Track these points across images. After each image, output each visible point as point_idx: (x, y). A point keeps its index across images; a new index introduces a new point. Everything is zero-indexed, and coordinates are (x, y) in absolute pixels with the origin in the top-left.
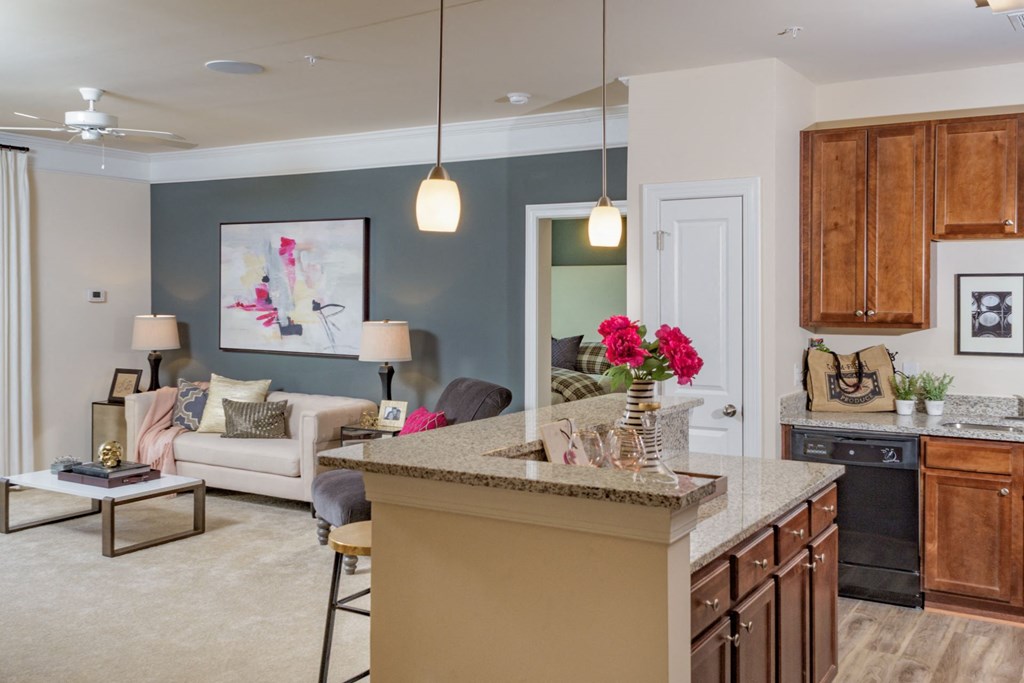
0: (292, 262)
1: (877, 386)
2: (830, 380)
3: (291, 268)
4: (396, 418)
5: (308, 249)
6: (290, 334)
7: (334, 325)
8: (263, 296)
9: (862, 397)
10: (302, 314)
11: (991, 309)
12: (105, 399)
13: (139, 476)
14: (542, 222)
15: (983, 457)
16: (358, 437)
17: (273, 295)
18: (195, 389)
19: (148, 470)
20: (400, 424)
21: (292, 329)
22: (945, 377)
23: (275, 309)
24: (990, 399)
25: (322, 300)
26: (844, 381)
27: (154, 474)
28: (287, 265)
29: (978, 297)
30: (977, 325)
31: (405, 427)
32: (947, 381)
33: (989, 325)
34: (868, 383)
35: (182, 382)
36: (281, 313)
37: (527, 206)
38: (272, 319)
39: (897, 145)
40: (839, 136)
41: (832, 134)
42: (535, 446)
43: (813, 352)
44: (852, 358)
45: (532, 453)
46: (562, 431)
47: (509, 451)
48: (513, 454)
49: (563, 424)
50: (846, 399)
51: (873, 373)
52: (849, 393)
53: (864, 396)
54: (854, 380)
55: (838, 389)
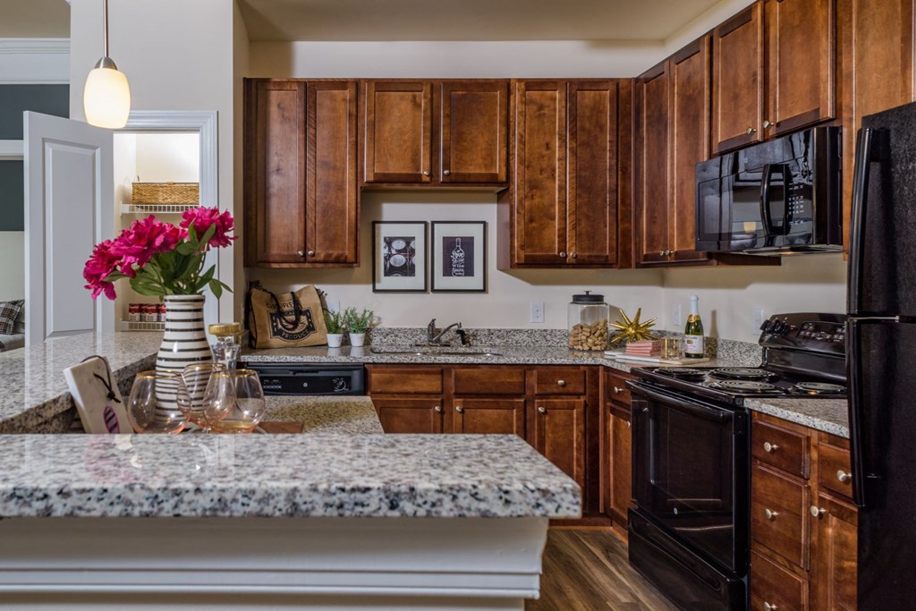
1: (311, 322)
2: (272, 318)
9: (300, 333)
11: (399, 252)
15: (419, 380)
22: (365, 311)
24: (399, 330)
26: (285, 319)
29: (389, 241)
30: (388, 266)
32: (367, 314)
33: (397, 265)
34: (303, 319)
39: (333, 99)
40: (280, 85)
41: (275, 82)
42: (62, 404)
43: (255, 291)
44: (288, 297)
45: (55, 417)
46: (96, 376)
47: (26, 419)
48: (32, 423)
49: (97, 365)
50: (287, 336)
51: (308, 311)
52: (289, 329)
53: (301, 332)
54: (293, 318)
55: (280, 326)
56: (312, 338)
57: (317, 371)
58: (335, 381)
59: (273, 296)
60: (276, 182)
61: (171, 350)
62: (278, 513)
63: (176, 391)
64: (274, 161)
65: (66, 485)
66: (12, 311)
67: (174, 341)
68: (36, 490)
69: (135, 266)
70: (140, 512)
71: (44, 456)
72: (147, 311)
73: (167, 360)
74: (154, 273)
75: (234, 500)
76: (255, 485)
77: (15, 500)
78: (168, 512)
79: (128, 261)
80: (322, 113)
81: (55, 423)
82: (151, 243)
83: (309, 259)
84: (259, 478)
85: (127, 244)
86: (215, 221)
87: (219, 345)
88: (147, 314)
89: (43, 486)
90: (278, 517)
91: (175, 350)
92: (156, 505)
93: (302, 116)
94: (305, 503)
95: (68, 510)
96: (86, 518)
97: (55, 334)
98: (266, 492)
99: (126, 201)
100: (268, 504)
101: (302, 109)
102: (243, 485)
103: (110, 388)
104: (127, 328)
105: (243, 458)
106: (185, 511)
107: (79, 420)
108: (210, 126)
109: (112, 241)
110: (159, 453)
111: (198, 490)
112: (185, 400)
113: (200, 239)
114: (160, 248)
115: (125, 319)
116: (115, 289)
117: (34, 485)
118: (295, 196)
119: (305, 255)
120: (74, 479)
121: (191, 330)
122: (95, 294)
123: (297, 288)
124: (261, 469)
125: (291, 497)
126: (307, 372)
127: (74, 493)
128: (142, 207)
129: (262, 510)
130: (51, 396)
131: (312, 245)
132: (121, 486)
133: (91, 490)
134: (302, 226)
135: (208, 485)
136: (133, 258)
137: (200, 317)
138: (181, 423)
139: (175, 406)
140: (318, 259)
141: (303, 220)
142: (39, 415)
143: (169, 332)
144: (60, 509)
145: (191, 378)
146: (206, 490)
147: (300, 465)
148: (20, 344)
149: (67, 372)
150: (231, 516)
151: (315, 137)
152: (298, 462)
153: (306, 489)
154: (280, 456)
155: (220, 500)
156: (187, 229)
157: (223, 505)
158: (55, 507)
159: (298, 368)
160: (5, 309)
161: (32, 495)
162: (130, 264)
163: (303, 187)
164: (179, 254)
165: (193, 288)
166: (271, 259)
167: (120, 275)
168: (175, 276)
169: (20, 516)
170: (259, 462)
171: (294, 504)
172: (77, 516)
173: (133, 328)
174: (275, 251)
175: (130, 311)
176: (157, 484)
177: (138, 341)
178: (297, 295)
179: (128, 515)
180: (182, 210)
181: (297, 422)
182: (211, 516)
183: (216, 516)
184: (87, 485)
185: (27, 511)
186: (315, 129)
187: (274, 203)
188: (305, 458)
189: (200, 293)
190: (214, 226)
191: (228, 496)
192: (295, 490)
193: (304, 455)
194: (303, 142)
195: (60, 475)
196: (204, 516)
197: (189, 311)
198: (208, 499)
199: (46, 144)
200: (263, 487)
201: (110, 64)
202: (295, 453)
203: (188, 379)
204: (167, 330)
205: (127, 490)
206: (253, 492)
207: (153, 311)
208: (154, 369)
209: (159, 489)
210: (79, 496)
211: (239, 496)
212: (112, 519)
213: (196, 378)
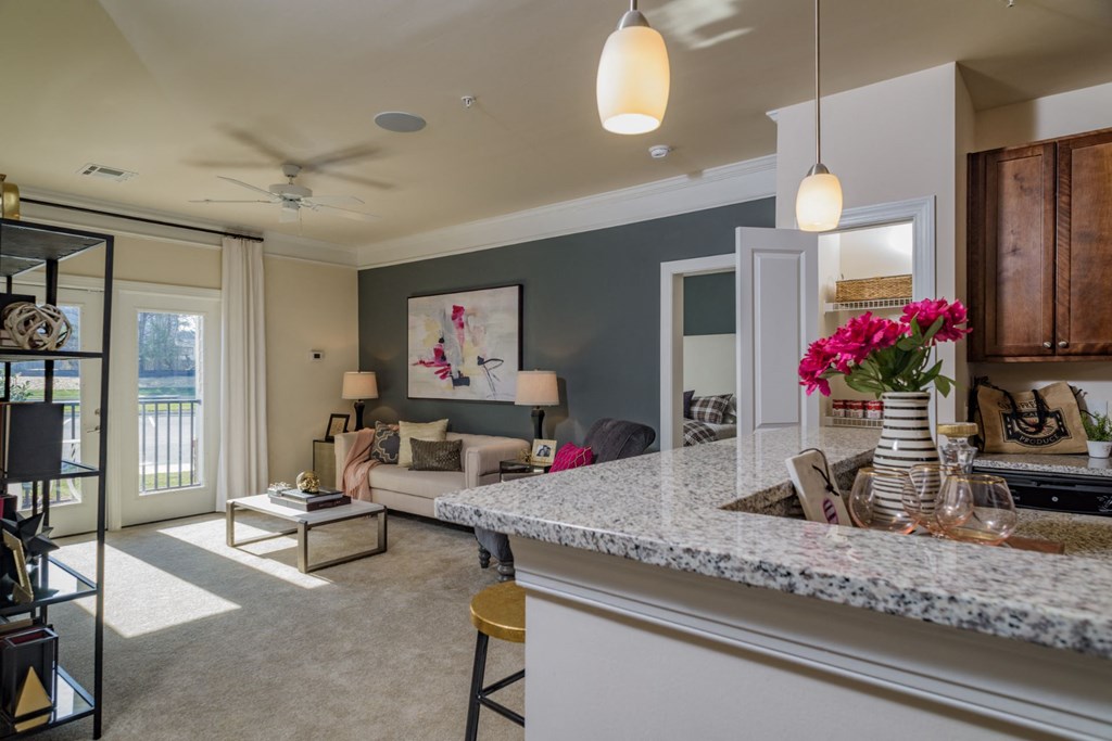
0: (462, 325)
1: (1063, 426)
2: (1005, 419)
3: (460, 330)
4: (547, 455)
5: (474, 315)
6: (461, 385)
7: (494, 376)
8: (440, 355)
9: (1045, 438)
10: (470, 368)
12: (323, 438)
13: (333, 501)
14: (676, 276)
16: (515, 471)
17: (447, 353)
18: (388, 430)
19: (340, 496)
20: (550, 460)
21: (462, 381)
23: (449, 365)
25: (485, 355)
26: (1024, 421)
27: (346, 500)
28: (457, 328)
31: (555, 462)
34: (1051, 421)
35: (378, 423)
36: (454, 368)
37: (662, 264)
38: (447, 373)
39: (1098, 155)
40: (1019, 153)
41: (1010, 151)
42: (785, 491)
43: (982, 389)
44: (1028, 396)
45: (778, 502)
46: (815, 467)
47: (756, 500)
48: (760, 505)
49: (814, 457)
50: (1027, 440)
51: (1058, 412)
52: (1030, 433)
53: (1048, 437)
54: (1036, 420)
55: (1017, 429)
56: (1064, 444)
57: (1073, 485)
58: (1101, 499)
59: (1006, 394)
60: (1010, 264)
61: (890, 448)
62: (1060, 645)
63: (901, 491)
64: (1008, 240)
65: (808, 568)
66: (721, 404)
67: (894, 439)
68: (779, 566)
69: (851, 363)
70: (885, 608)
71: (781, 537)
72: (852, 407)
73: (885, 457)
74: (871, 369)
75: (999, 619)
76: (1027, 607)
77: (761, 571)
78: (916, 615)
79: (844, 358)
80: (1078, 176)
81: (778, 506)
82: (869, 339)
83: (1060, 351)
84: (1033, 600)
85: (842, 341)
86: (944, 313)
87: (949, 446)
88: (852, 411)
89: (786, 564)
90: (1060, 650)
91: (895, 448)
92: (902, 604)
93: (1049, 185)
94: (1101, 641)
95: (810, 590)
96: (827, 602)
97: (763, 425)
98: (1043, 617)
99: (829, 300)
100: (1046, 632)
101: (1051, 175)
102: (1010, 604)
103: (828, 480)
104: (831, 423)
105: (1004, 574)
106: (936, 618)
107: (799, 507)
108: (926, 214)
109: (827, 339)
110: (898, 552)
111: (952, 599)
112: (914, 502)
113: (923, 334)
114: (878, 344)
115: (828, 414)
116: (830, 385)
117: (779, 562)
118: (1040, 278)
119: (1053, 346)
120: (815, 563)
121: (914, 429)
122: (810, 390)
123: (1041, 385)
124: (1032, 590)
125: (1081, 630)
126: (1058, 484)
127: (816, 576)
128: (847, 305)
129: (1037, 636)
130: (776, 483)
131: (1064, 334)
132: (863, 578)
133: (832, 577)
134: (1051, 312)
135: (965, 596)
136: (850, 356)
137: (924, 415)
138: (909, 525)
139: (900, 506)
140: (1074, 350)
141: (1051, 305)
142: (766, 499)
143: (888, 430)
144: (802, 588)
145: (919, 479)
146: (962, 600)
147: (1087, 594)
148: (732, 434)
149: (789, 463)
150: (995, 635)
151: (1070, 205)
152: (1084, 590)
153: (1104, 626)
154: (1056, 579)
155: (980, 615)
156: (907, 324)
157: (984, 621)
158: (797, 585)
159: (1042, 479)
160: (716, 402)
161: (776, 570)
162: (846, 361)
163: (1051, 267)
164: (901, 350)
165: (915, 385)
166: (1004, 353)
167: (836, 372)
168: (894, 373)
169: (766, 587)
170: (1027, 582)
171: (1085, 639)
172: (818, 598)
173: (837, 423)
174: (1010, 341)
175: (834, 406)
176: (903, 584)
177: (848, 436)
178: (1042, 393)
179: (871, 608)
180: (902, 304)
181: (1051, 542)
182: (969, 629)
183: (976, 631)
184: (829, 572)
185: (772, 584)
186: (1070, 196)
187: (1008, 290)
188: (1093, 587)
189: (925, 391)
190: (941, 319)
191: (991, 612)
192: (1086, 623)
193: (1091, 583)
194: (1050, 215)
195: (799, 557)
196: (960, 628)
197: (912, 408)
198: (965, 611)
199: (755, 255)
200: (1040, 611)
201: (822, 169)
202: (1078, 580)
203: (917, 479)
204: (885, 427)
205: (870, 584)
206: (1025, 614)
207: (858, 408)
208: (871, 466)
209: (906, 589)
210: (821, 580)
211: (1006, 616)
212: (854, 609)
213: (925, 480)
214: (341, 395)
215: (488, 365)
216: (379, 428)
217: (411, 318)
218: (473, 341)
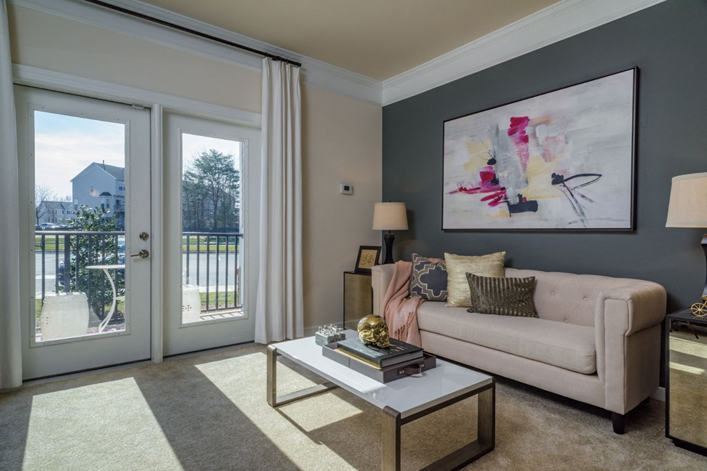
0: (525, 140)
3: (523, 146)
5: (545, 122)
6: (522, 211)
7: (583, 196)
8: (489, 179)
10: (538, 187)
12: (353, 269)
13: (415, 366)
17: (499, 175)
18: (429, 263)
21: (526, 206)
23: (504, 189)
25: (565, 171)
28: (517, 143)
35: (416, 256)
36: (510, 192)
38: (499, 199)
214: (372, 226)
215: (571, 184)
216: (418, 260)
217: (448, 143)
218: (544, 156)
